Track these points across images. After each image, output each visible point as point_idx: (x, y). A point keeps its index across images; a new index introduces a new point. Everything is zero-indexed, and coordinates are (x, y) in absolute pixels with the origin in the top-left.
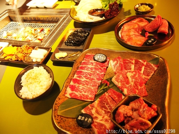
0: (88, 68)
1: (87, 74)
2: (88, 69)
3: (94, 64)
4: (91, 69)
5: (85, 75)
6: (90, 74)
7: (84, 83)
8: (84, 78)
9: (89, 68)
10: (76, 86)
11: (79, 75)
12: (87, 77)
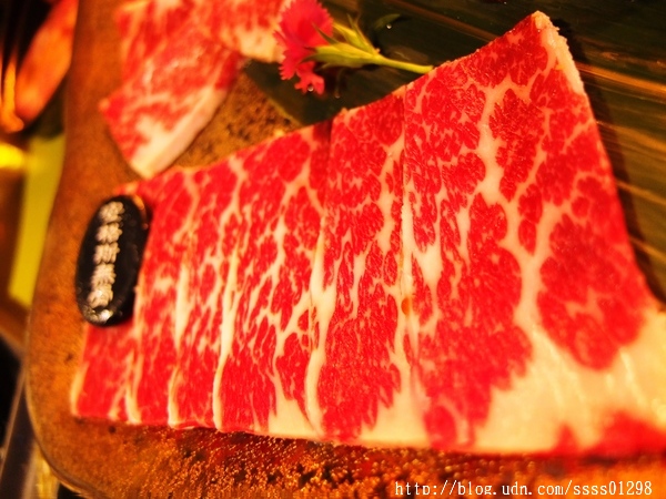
0: (195, 328)
1: (255, 294)
2: (204, 323)
3: (162, 284)
4: (204, 285)
5: (265, 312)
6: (249, 271)
7: (359, 266)
8: (298, 311)
9: (195, 313)
10: (430, 328)
11: (276, 380)
12: (284, 283)
